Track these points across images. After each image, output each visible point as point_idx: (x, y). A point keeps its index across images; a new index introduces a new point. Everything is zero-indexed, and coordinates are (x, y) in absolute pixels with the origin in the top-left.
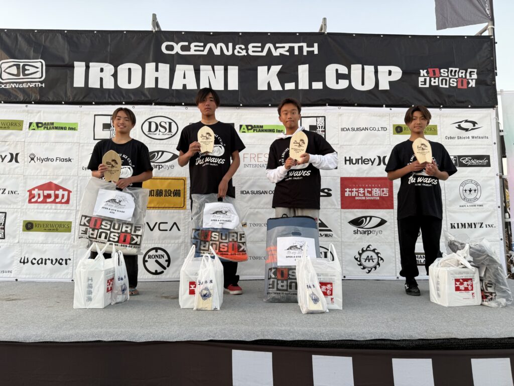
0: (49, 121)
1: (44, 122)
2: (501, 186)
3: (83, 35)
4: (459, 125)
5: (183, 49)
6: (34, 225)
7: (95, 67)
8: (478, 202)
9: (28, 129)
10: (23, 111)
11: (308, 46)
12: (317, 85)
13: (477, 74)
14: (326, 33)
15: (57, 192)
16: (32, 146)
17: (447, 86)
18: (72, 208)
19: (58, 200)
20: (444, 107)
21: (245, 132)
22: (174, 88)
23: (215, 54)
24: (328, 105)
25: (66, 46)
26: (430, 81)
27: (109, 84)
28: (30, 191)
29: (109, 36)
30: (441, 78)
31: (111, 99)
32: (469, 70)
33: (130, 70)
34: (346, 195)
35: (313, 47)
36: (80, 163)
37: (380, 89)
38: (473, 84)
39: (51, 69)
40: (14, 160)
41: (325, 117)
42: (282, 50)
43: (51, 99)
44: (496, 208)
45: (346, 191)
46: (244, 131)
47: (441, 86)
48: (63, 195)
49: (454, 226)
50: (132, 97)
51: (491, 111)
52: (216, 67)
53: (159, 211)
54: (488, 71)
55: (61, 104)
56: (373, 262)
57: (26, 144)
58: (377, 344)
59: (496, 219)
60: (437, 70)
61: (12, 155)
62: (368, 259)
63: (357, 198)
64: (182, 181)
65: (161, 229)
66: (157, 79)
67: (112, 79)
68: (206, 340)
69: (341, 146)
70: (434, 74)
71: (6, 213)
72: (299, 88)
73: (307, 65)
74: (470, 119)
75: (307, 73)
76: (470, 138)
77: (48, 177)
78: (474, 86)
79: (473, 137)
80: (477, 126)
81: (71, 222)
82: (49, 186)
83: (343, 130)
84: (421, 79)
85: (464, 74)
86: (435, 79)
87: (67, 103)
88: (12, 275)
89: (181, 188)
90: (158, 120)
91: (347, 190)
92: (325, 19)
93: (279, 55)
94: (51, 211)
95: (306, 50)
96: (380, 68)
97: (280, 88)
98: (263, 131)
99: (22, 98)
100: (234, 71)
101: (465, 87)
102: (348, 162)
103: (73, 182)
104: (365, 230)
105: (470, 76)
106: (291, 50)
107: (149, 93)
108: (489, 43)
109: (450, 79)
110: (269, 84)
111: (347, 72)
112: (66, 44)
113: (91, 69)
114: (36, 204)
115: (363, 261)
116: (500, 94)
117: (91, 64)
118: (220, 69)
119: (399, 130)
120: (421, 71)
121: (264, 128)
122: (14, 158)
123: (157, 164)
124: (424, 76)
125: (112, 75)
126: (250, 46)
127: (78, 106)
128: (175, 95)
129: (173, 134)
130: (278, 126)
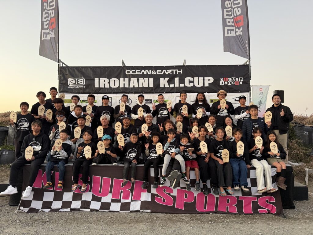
1: (85, 100)
3: (98, 68)
4: (235, 99)
5: (133, 72)
7: (102, 80)
12: (182, 85)
13: (243, 79)
14: (185, 65)
20: (229, 92)
22: (130, 87)
23: (145, 74)
26: (224, 83)
27: (107, 86)
29: (107, 68)
31: (108, 91)
33: (114, 81)
35: (180, 71)
37: (205, 86)
38: (241, 83)
39: (87, 81)
42: (169, 72)
43: (87, 92)
46: (155, 102)
50: (116, 91)
51: (248, 93)
54: (247, 78)
60: (227, 78)
66: (124, 84)
67: (108, 84)
70: (226, 80)
72: (175, 86)
73: (178, 78)
75: (178, 81)
78: (241, 84)
83: (191, 101)
84: (221, 82)
85: (238, 79)
86: (226, 82)
89: (133, 123)
92: (185, 60)
93: (168, 74)
95: (178, 72)
96: (206, 78)
97: (168, 86)
99: (77, 92)
100: (151, 80)
101: (238, 84)
105: (240, 80)
107: (121, 89)
108: (248, 67)
109: (231, 81)
110: (164, 85)
111: (193, 80)
112: (92, 72)
113: (100, 81)
116: (252, 87)
117: (101, 79)
118: (146, 79)
119: (212, 101)
120: (221, 79)
124: (222, 81)
126: (157, 71)
127: (97, 94)
128: (130, 90)
129: (130, 104)
130: (167, 100)
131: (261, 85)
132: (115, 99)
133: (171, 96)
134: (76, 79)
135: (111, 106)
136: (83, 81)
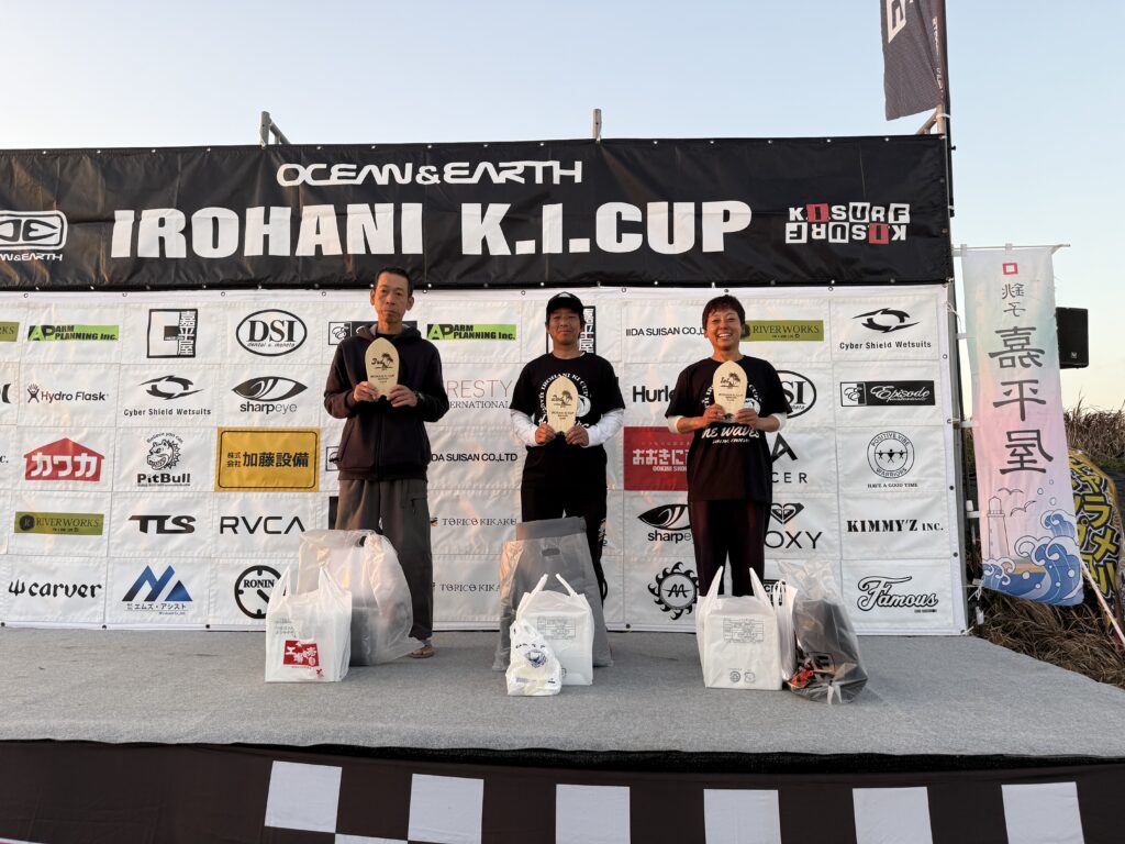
0: (66, 324)
1: (56, 325)
2: (956, 445)
3: (130, 158)
4: (870, 321)
6: (36, 520)
7: (150, 216)
8: (908, 478)
9: (26, 341)
10: (19, 306)
11: (562, 168)
12: (580, 246)
13: (910, 213)
14: (599, 139)
15: (77, 459)
16: (33, 370)
17: (846, 241)
18: (105, 489)
19: (78, 474)
20: (837, 284)
21: (438, 338)
22: (299, 253)
24: (602, 285)
25: (99, 181)
26: (810, 230)
27: (176, 250)
28: (28, 456)
29: (179, 157)
30: (831, 224)
31: (180, 278)
32: (893, 206)
33: (215, 220)
34: (635, 463)
35: (573, 168)
36: (120, 403)
37: (704, 250)
38: (901, 234)
39: (76, 227)
41: (594, 307)
43: (70, 282)
44: (944, 490)
45: (635, 455)
46: (436, 336)
47: (831, 240)
48: (88, 464)
49: (855, 526)
50: (221, 274)
51: (940, 291)
52: (378, 206)
53: (266, 494)
54: (935, 207)
55: (90, 290)
56: (685, 596)
57: (23, 367)
59: (946, 513)
60: (824, 207)
62: (675, 590)
63: (656, 469)
64: (312, 436)
65: (269, 529)
66: (266, 238)
67: (182, 239)
68: (230, 742)
69: (626, 364)
70: (818, 215)
72: (543, 252)
73: (560, 206)
74: (892, 308)
75: (560, 221)
76: (894, 345)
77: (62, 430)
78: (903, 238)
79: (899, 344)
80: (907, 321)
81: (102, 516)
82: (62, 447)
83: (629, 332)
84: (791, 227)
85: (882, 213)
86: (819, 226)
87: (97, 289)
89: (310, 451)
90: (268, 318)
91: (638, 452)
92: (598, 112)
94: (67, 493)
95: (558, 173)
96: (707, 207)
97: (507, 252)
98: (472, 336)
99: (17, 280)
101: (884, 240)
102: (639, 397)
103: (108, 438)
104: (670, 532)
105: (896, 219)
107: (251, 265)
108: (937, 150)
109: (852, 225)
110: (484, 242)
111: (639, 218)
112: (100, 176)
113: (142, 224)
114: (40, 481)
115: (665, 594)
116: (960, 254)
117: (142, 213)
118: (385, 210)
120: (792, 210)
121: (475, 331)
123: (265, 403)
125: (182, 232)
126: (448, 168)
127: (120, 294)
128: (300, 269)
129: (296, 344)
130: (501, 326)
131: (1009, 247)
132: (214, 319)
133: (524, 302)
134: (24, 220)
135: (194, 356)
136: (58, 231)
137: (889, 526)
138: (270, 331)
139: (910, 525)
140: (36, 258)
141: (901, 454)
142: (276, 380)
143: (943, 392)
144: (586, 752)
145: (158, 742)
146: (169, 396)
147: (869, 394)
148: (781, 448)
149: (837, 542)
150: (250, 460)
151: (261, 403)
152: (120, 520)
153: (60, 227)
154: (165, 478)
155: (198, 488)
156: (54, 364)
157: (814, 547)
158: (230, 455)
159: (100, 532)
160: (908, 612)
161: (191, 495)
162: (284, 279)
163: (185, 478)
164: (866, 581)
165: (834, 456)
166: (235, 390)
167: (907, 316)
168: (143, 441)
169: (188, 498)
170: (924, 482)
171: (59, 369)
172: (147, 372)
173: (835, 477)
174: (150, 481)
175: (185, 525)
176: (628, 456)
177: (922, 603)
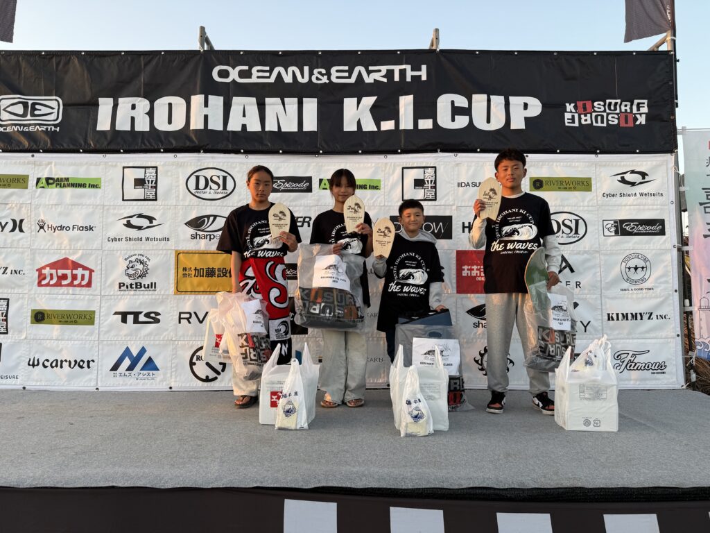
0: (63, 176)
1: (56, 177)
2: (678, 263)
3: (106, 58)
4: (623, 178)
5: (242, 75)
6: (46, 316)
7: (125, 103)
8: (647, 285)
9: (34, 188)
10: (28, 163)
11: (412, 70)
12: (425, 124)
13: (648, 106)
14: (438, 50)
15: (75, 272)
16: (41, 210)
17: (605, 125)
18: (95, 293)
19: (76, 283)
20: (601, 153)
21: (326, 189)
22: (229, 128)
23: (286, 82)
24: (440, 151)
25: (85, 75)
26: (580, 118)
27: (142, 126)
28: (39, 270)
29: (142, 58)
30: (594, 114)
31: (145, 144)
32: (636, 102)
33: (170, 105)
34: (463, 275)
35: (420, 70)
36: (104, 233)
37: (512, 128)
38: (642, 120)
40: (17, 228)
41: (435, 167)
42: (377, 75)
43: (65, 146)
44: (671, 293)
45: (464, 270)
46: (325, 187)
47: (595, 124)
48: (83, 276)
49: (612, 317)
50: (174, 142)
51: (669, 158)
52: (286, 100)
54: (665, 101)
55: (79, 152)
57: (33, 207)
58: (476, 494)
59: (672, 308)
61: (14, 221)
63: (478, 279)
66: (206, 117)
67: (147, 118)
68: (251, 486)
69: (458, 207)
70: (585, 108)
71: (8, 300)
72: (401, 128)
73: (412, 96)
74: (637, 170)
75: (411, 107)
76: (638, 195)
77: (63, 252)
78: (643, 123)
79: (641, 194)
80: (647, 179)
81: (94, 312)
82: (64, 263)
83: (459, 185)
84: (567, 116)
85: (628, 107)
86: (586, 116)
87: (85, 152)
88: (19, 381)
90: (209, 174)
91: (466, 267)
92: (437, 30)
93: (372, 81)
94: (68, 296)
95: (410, 74)
96: (512, 99)
97: (374, 128)
99: (26, 144)
100: (311, 105)
101: (630, 124)
102: (466, 230)
103: (97, 257)
105: (638, 110)
106: (390, 74)
107: (196, 138)
108: (667, 61)
110: (359, 123)
111: (466, 105)
112: (86, 71)
113: (119, 106)
114: (48, 288)
115: (485, 364)
116: (681, 134)
117: (120, 100)
118: (292, 102)
119: (538, 185)
120: (567, 105)
122: (18, 226)
123: (208, 233)
124: (571, 112)
125: (146, 114)
126: (333, 70)
127: (100, 156)
128: (230, 139)
129: (229, 192)
130: (371, 180)
132: (169, 174)
133: (386, 164)
134: (30, 102)
135: (156, 200)
136: (56, 111)
137: (634, 316)
138: (210, 183)
139: (648, 315)
140: (40, 129)
141: (643, 268)
142: (215, 217)
143: (671, 228)
144: (514, 489)
145: (197, 486)
146: (140, 228)
147: (622, 228)
148: (564, 264)
149: (600, 328)
150: (199, 272)
151: (205, 233)
152: (107, 315)
153: (57, 108)
154: (139, 286)
155: (162, 292)
156: (56, 205)
157: (585, 331)
158: (185, 269)
159: (93, 323)
160: (648, 374)
161: (157, 297)
162: (220, 147)
163: (152, 286)
164: (618, 354)
165: (598, 270)
166: (186, 224)
167: (647, 175)
168: (121, 260)
169: (155, 299)
170: (657, 287)
171: (59, 209)
172: (122, 211)
173: (599, 284)
174: (127, 287)
175: (153, 318)
176: (459, 270)
177: (656, 368)
